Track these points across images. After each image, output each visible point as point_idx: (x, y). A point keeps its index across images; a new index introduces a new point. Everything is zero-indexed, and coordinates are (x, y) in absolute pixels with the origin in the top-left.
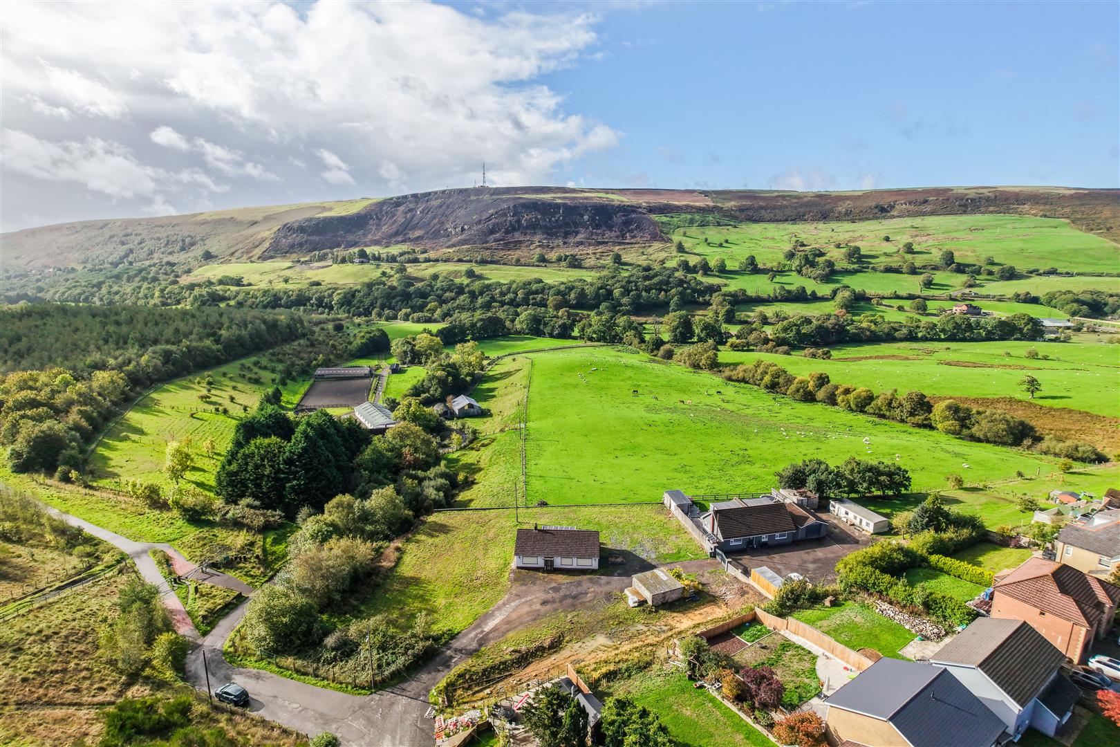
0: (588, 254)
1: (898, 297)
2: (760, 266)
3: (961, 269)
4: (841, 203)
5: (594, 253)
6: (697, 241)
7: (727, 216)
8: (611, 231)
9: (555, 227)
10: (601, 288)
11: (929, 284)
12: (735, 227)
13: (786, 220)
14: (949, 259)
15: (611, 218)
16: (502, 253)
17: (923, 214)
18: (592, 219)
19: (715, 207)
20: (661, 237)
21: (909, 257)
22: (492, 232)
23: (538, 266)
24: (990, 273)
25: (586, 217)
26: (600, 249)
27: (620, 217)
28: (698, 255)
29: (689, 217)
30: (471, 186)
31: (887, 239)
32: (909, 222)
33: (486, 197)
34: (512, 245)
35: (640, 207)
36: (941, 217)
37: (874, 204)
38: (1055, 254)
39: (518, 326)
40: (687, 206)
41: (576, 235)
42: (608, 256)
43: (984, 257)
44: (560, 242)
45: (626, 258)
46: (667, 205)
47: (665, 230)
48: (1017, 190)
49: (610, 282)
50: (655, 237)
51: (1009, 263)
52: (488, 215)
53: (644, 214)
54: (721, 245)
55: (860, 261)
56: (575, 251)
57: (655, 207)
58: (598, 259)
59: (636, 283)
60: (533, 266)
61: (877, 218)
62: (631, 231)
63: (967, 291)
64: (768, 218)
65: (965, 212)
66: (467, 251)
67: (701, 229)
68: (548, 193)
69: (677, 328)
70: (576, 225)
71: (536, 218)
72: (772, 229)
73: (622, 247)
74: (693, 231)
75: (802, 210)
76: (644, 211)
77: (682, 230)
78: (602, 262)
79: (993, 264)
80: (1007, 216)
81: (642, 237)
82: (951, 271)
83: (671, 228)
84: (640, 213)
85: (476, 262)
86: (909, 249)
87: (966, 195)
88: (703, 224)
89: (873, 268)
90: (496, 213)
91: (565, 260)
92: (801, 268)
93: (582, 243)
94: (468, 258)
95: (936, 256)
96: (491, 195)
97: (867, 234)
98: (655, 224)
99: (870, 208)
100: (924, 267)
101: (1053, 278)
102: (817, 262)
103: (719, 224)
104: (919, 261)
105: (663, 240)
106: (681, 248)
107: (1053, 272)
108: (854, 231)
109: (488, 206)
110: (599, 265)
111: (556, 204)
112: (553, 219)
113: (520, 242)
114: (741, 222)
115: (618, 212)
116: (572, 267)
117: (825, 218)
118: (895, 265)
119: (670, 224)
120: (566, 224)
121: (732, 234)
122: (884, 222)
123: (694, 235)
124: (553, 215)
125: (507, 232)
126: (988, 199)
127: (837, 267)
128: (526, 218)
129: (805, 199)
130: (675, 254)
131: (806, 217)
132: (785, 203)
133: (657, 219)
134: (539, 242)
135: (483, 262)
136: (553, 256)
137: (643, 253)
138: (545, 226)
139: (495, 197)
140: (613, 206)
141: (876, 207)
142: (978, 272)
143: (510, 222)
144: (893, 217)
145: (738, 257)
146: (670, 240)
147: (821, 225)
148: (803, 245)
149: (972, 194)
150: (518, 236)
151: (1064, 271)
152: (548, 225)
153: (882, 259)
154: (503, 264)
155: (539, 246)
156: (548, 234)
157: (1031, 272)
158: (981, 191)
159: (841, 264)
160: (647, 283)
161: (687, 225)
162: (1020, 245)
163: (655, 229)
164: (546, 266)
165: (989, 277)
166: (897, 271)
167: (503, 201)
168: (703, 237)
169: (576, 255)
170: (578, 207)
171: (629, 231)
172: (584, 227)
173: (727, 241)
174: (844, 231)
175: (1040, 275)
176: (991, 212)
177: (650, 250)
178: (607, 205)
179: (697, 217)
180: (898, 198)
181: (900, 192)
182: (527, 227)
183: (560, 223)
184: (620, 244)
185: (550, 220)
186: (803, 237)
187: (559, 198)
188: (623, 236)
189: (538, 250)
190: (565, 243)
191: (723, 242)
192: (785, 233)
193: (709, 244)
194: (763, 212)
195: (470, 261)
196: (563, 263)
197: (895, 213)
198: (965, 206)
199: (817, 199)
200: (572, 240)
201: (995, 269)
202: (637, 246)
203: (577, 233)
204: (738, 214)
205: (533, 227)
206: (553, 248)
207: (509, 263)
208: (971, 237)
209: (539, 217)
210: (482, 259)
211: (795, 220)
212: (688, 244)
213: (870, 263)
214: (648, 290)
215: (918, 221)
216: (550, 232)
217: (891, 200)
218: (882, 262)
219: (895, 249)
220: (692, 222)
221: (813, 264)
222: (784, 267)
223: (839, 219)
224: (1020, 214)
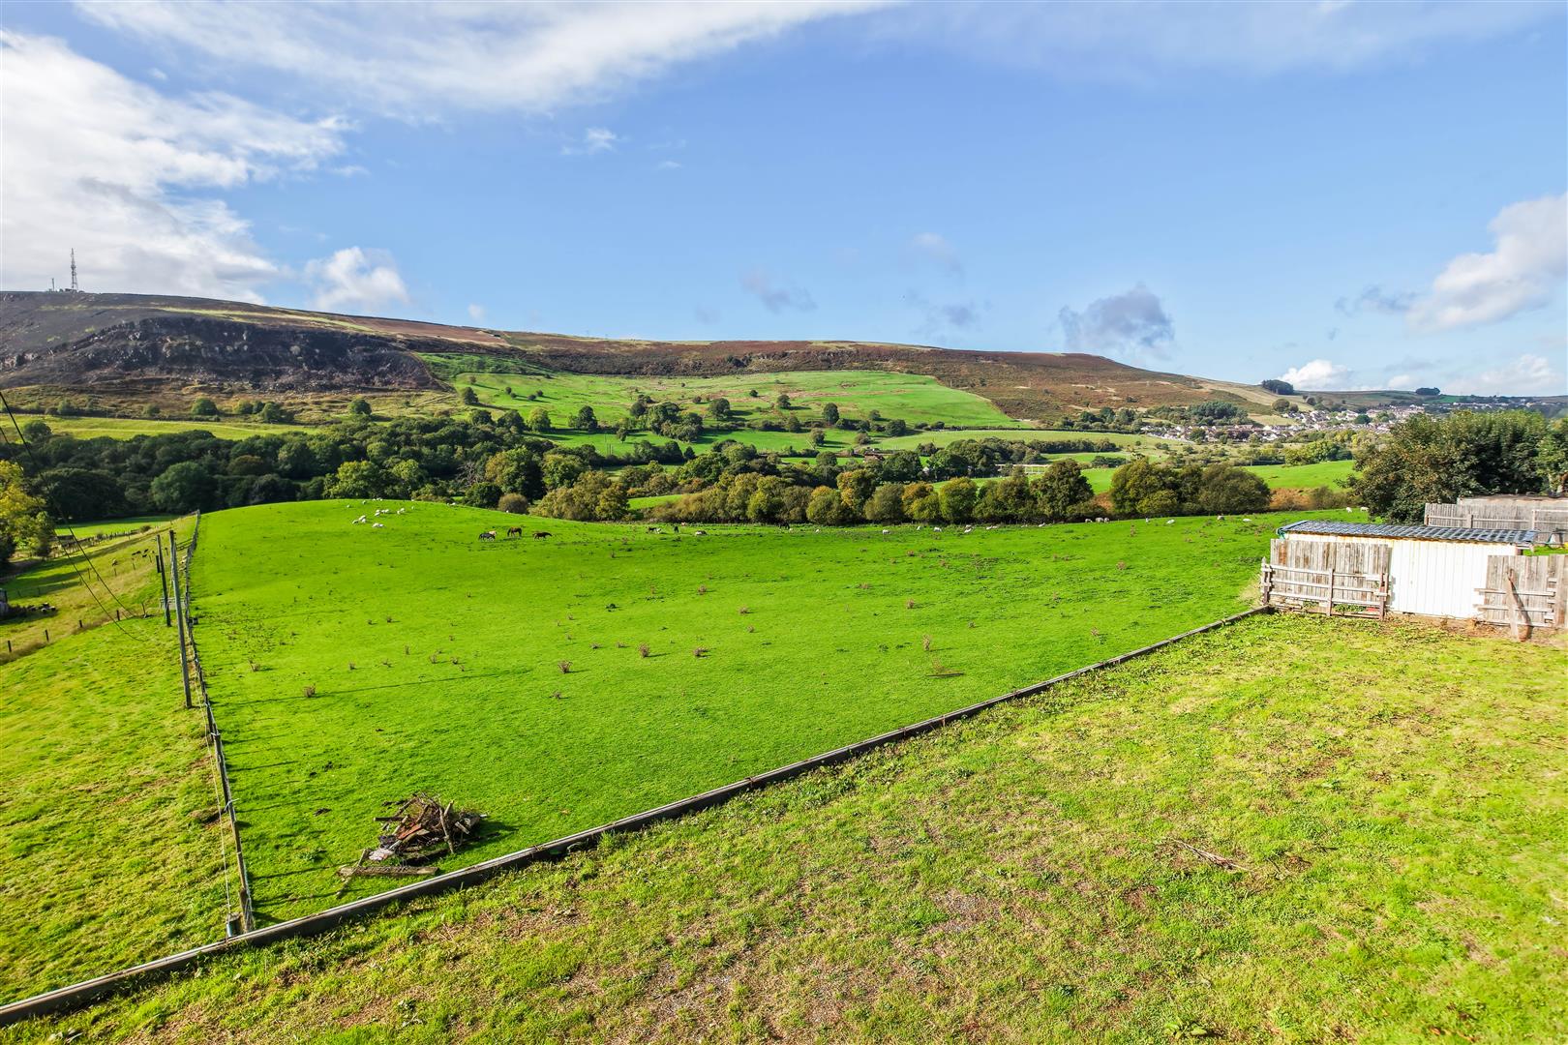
0: (305, 404)
1: (794, 455)
2: (600, 424)
3: (849, 425)
4: (685, 354)
5: (316, 403)
6: (495, 392)
7: (534, 363)
8: (345, 373)
9: (234, 363)
10: (342, 442)
11: (820, 441)
12: (549, 377)
13: (618, 373)
14: (832, 413)
15: (343, 353)
16: (114, 400)
17: (785, 369)
18: (307, 353)
19: (512, 349)
20: (434, 383)
21: (787, 413)
22: (93, 364)
23: (197, 420)
24: (880, 429)
25: (295, 349)
26: (327, 397)
27: (360, 352)
28: (500, 408)
29: (476, 359)
30: (44, 288)
31: (754, 394)
32: (772, 377)
33: (78, 307)
34: (140, 387)
35: (394, 340)
36: (805, 373)
37: (726, 356)
38: (936, 409)
39: (157, 497)
40: (472, 346)
41: (277, 378)
42: (344, 407)
43: (868, 411)
44: (247, 385)
45: (376, 410)
46: (436, 340)
47: (441, 375)
48: (877, 345)
49: (356, 436)
50: (423, 384)
51: (895, 417)
52: (82, 336)
53: (402, 350)
54: (533, 398)
55: (730, 418)
56: (279, 399)
57: (419, 341)
58: (325, 411)
59: (408, 436)
60: (190, 419)
61: (733, 373)
62: (382, 374)
63: (865, 447)
64: (593, 369)
65: (829, 368)
66: (31, 395)
67: (498, 377)
68: (216, 309)
69: (516, 476)
70: (276, 361)
71: (191, 344)
72: (601, 383)
73: (369, 394)
74: (485, 377)
75: (638, 360)
76: (401, 346)
77: (468, 376)
78: (333, 415)
79: (878, 419)
80: (874, 373)
81: (400, 384)
82: (838, 427)
83: (449, 373)
84: (395, 348)
85: (54, 412)
86: (785, 403)
87: (827, 348)
88: (500, 371)
89: (749, 426)
90: (103, 333)
91: (259, 410)
92: (660, 424)
93: (291, 387)
94: (34, 405)
95: (817, 411)
96: (92, 304)
97: (728, 389)
98: (422, 365)
99: (723, 360)
100: (808, 424)
101: (943, 433)
102: (680, 417)
103: (524, 373)
104: (802, 416)
105: (438, 388)
106: (471, 398)
107: (940, 427)
108: (711, 387)
109: (84, 322)
110: (328, 419)
111: (235, 324)
112: (229, 348)
113: (160, 382)
114: (555, 371)
115: (353, 346)
116: (274, 422)
117: (669, 372)
118: (775, 422)
119: (447, 367)
120: (257, 359)
121: (549, 387)
122: (742, 377)
123: (488, 383)
124: (230, 340)
125: (128, 366)
126: (850, 353)
127: (706, 424)
128: (168, 345)
129: (639, 348)
130: (462, 406)
131: (644, 370)
132: (613, 350)
133: (424, 358)
134: (201, 383)
135: (71, 413)
136: (234, 404)
137: (407, 403)
138: (214, 361)
139: (100, 308)
140: (347, 334)
141: (730, 360)
142: (866, 427)
143: (136, 349)
144: (752, 372)
145: (563, 413)
146: (451, 389)
147: (665, 381)
148: (650, 402)
149: (833, 348)
150: (151, 373)
151: (951, 425)
152: (220, 357)
153: (757, 415)
154: (120, 417)
155: (201, 389)
156: (220, 373)
157: (921, 427)
158: (841, 345)
159: (710, 422)
160: (427, 436)
161: (474, 370)
162: (899, 400)
163: (423, 373)
164: (218, 420)
165: (880, 434)
166: (778, 428)
167: (120, 314)
168: (504, 387)
169: (282, 404)
170: (278, 332)
171: (378, 374)
172: (292, 365)
173: (540, 394)
174: (698, 386)
175: (929, 430)
176: (857, 368)
177: (420, 401)
178: (333, 332)
179: (489, 360)
180: (754, 349)
181: (752, 344)
182: (173, 360)
183: (244, 357)
184: (364, 390)
185: (222, 351)
186: (647, 392)
187: (239, 316)
188: (367, 381)
189: (200, 396)
190: (254, 387)
191: (535, 394)
192: (619, 388)
193: (514, 396)
194: (584, 361)
195: (39, 411)
196: (258, 417)
197: (753, 368)
198: (828, 361)
199: (654, 348)
200: (269, 383)
201: (884, 424)
202: (395, 394)
203: (279, 374)
204: (548, 360)
205: (186, 360)
206: (231, 393)
207: (134, 415)
208: (845, 393)
209: (199, 343)
210: (68, 407)
211: (629, 373)
212: (482, 395)
213: (744, 420)
214: (429, 444)
215: (782, 377)
216: (224, 369)
217: (746, 351)
218: (758, 418)
219: (768, 405)
220: (482, 366)
221: (675, 420)
222: (634, 424)
223: (685, 373)
224: (886, 369)
